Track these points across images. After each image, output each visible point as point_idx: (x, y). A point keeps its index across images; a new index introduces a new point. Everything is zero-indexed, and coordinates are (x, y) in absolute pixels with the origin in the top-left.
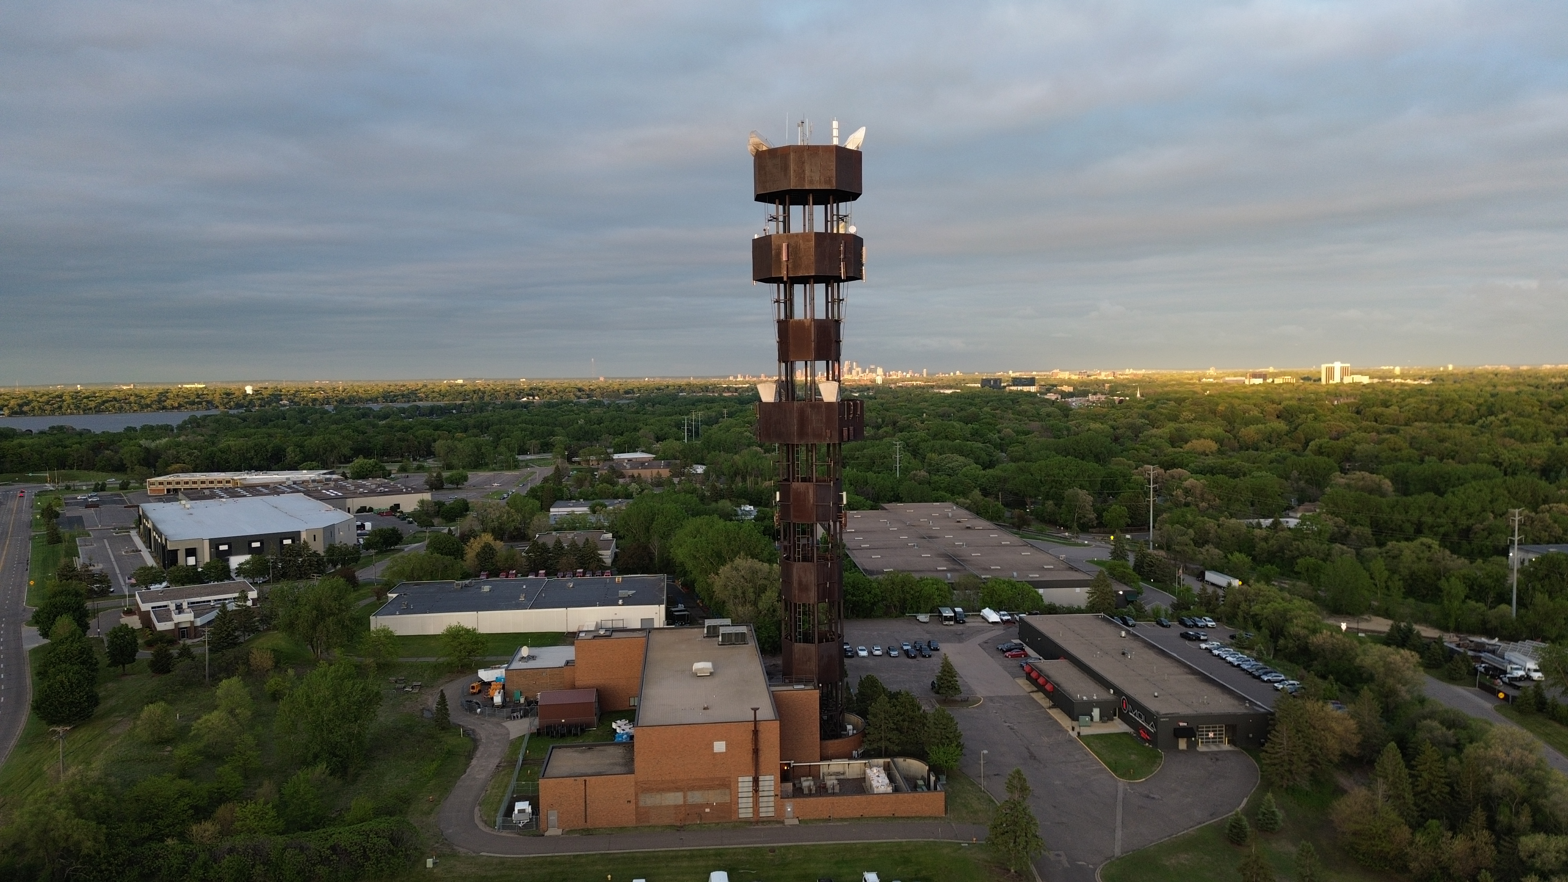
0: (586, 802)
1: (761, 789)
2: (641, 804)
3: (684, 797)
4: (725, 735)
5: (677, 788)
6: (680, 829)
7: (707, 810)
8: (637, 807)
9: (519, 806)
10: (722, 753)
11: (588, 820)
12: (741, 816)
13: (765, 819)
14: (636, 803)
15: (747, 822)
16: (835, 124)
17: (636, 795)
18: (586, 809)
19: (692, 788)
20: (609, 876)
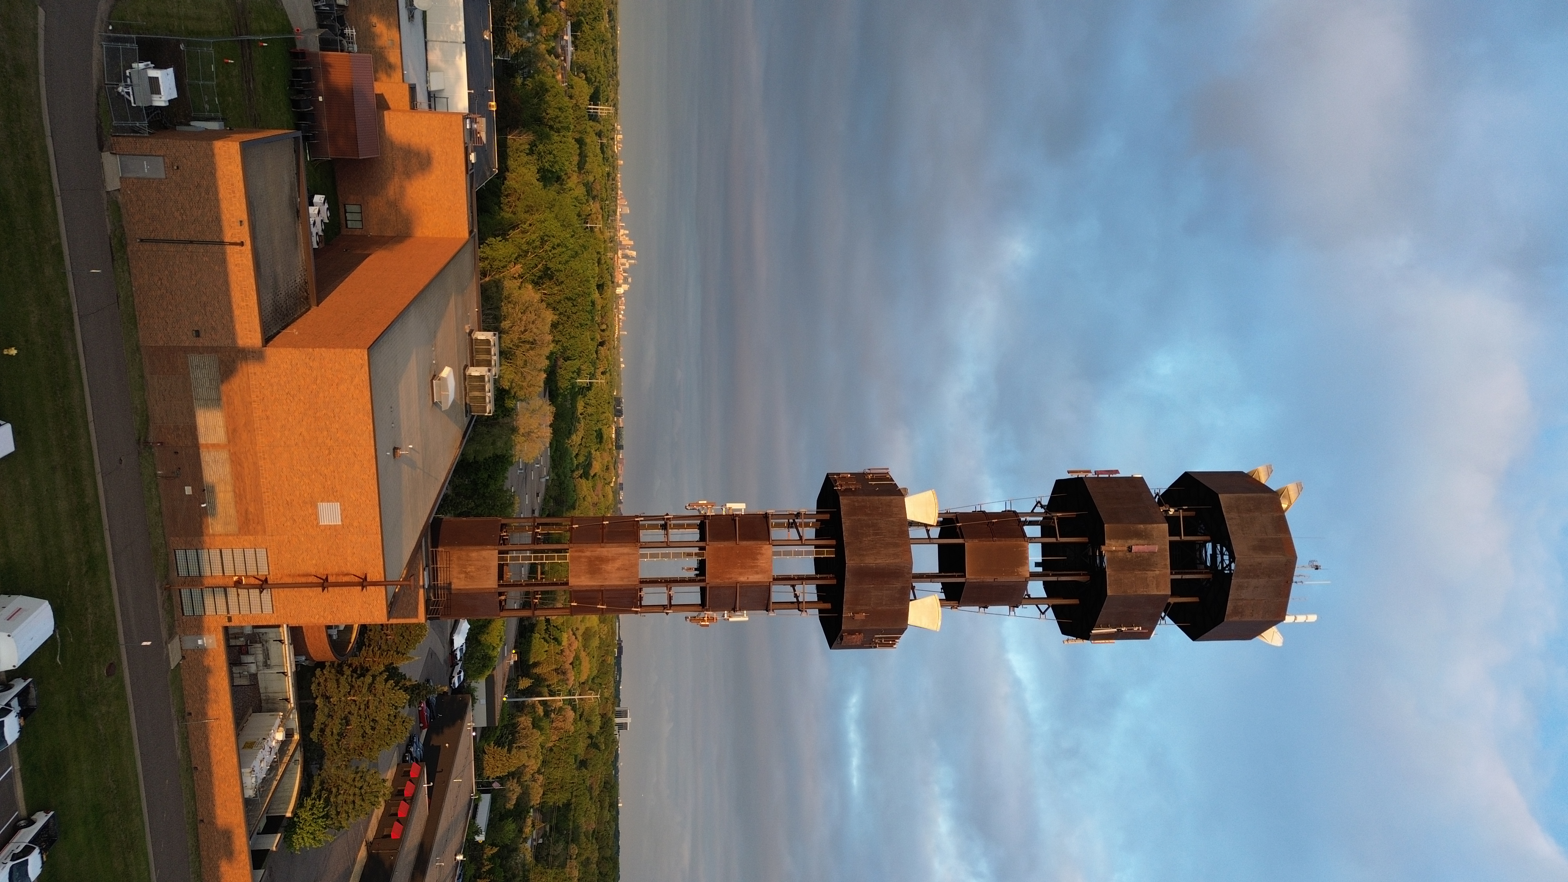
0: (191, 242)
1: (243, 592)
2: (194, 359)
3: (213, 445)
4: (355, 524)
5: (234, 430)
6: (143, 443)
7: (188, 490)
8: (186, 350)
9: (166, 78)
10: (317, 519)
11: (147, 246)
12: (180, 554)
13: (176, 598)
14: (194, 350)
15: (169, 565)
16: (1313, 618)
17: (213, 350)
18: (172, 241)
19: (236, 461)
20: (13, 352)
